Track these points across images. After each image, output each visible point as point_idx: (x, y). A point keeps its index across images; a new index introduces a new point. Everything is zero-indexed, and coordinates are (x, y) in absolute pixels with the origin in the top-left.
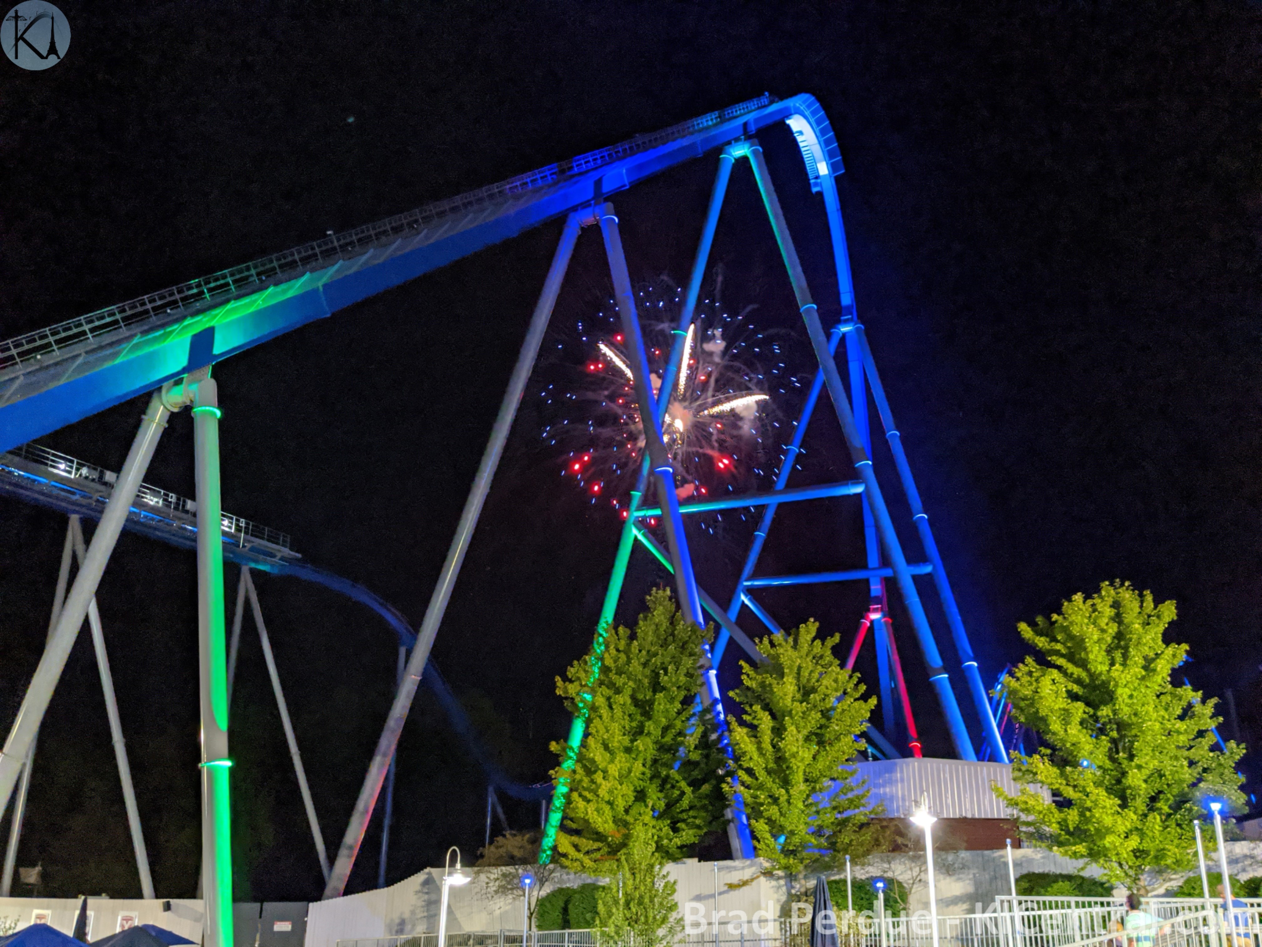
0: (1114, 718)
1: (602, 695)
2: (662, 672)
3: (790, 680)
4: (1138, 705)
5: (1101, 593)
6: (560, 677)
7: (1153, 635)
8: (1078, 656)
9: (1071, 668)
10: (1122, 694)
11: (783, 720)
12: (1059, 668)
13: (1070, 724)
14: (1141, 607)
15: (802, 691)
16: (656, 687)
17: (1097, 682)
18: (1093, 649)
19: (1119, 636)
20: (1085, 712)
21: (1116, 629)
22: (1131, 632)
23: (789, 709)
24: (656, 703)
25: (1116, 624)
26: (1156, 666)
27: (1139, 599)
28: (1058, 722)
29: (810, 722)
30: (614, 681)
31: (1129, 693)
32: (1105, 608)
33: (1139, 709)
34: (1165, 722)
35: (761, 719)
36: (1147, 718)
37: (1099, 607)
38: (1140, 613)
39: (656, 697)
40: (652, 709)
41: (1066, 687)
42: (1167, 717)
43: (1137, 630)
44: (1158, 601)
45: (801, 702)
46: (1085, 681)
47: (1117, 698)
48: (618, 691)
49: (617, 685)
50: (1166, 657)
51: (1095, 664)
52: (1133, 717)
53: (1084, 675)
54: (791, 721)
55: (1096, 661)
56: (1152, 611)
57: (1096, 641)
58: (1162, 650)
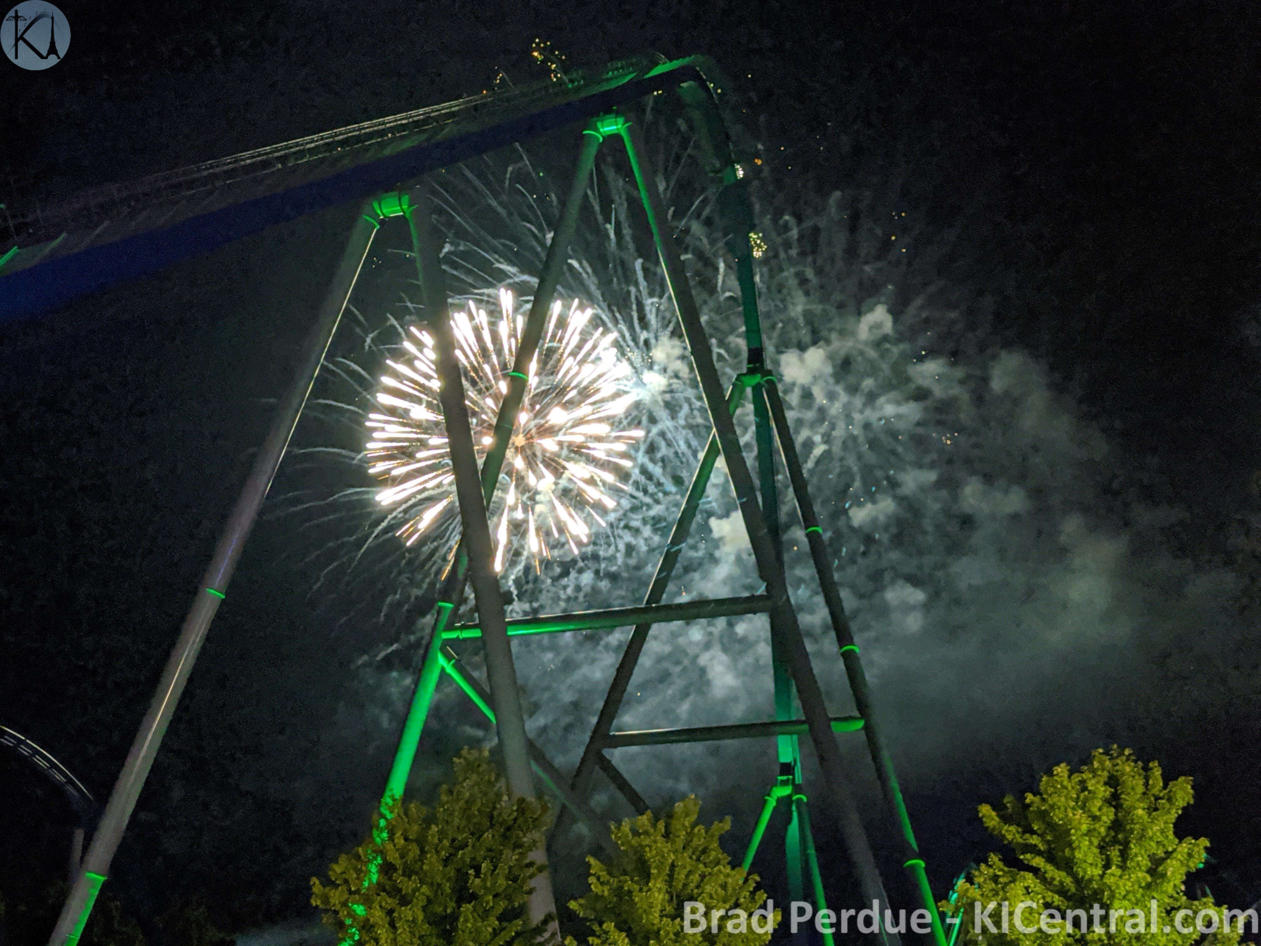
1: (381, 906)
2: (471, 872)
3: (658, 885)
5: (1093, 764)
6: (319, 878)
7: (1162, 826)
8: (1060, 854)
9: (1051, 871)
12: (1035, 871)
14: (1146, 785)
15: (675, 902)
16: (463, 894)
17: (1086, 890)
18: (1081, 845)
19: (1117, 825)
21: (1112, 817)
22: (1132, 820)
23: (655, 929)
24: (462, 919)
25: (1113, 810)
26: (1167, 870)
27: (1143, 773)
30: (400, 886)
32: (1099, 786)
37: (1091, 785)
38: (1144, 794)
39: (462, 909)
40: (454, 928)
43: (1140, 817)
44: (1168, 777)
45: (674, 918)
46: (1069, 890)
48: (405, 901)
49: (404, 892)
50: (1179, 856)
51: (1084, 865)
53: (1068, 881)
55: (1085, 862)
56: (1161, 791)
57: (1085, 832)
58: (1175, 847)
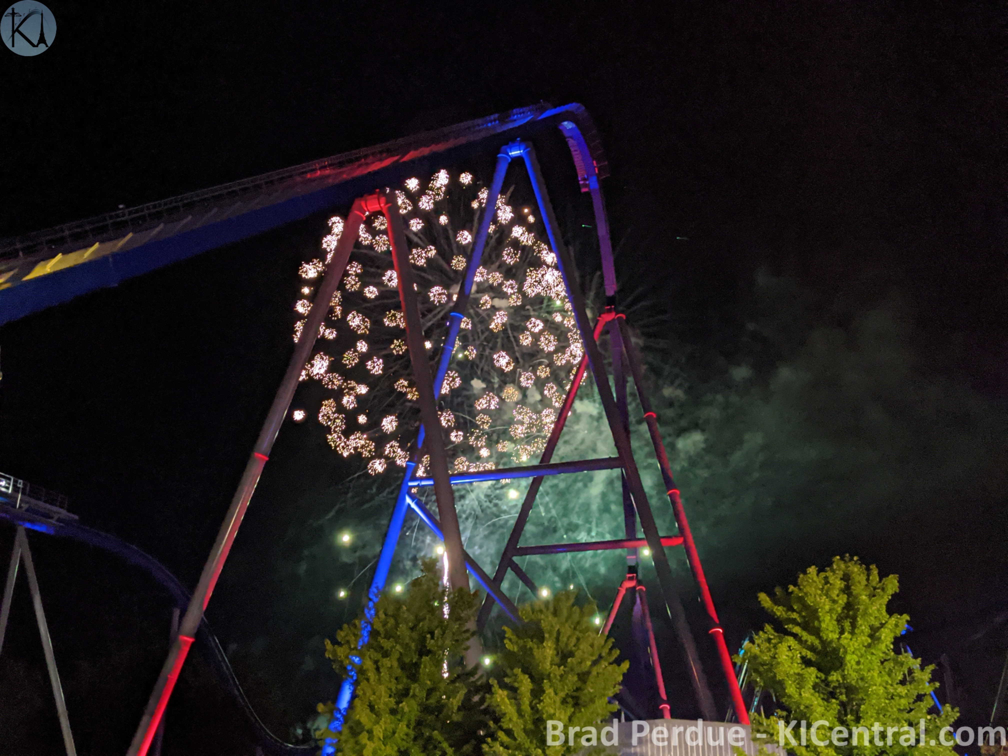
0: (843, 683)
1: (370, 658)
2: (429, 636)
3: (549, 645)
4: (864, 671)
5: (833, 566)
6: (330, 640)
7: (878, 606)
8: (811, 625)
9: (805, 636)
10: (851, 660)
11: (543, 682)
12: (795, 636)
13: (804, 688)
14: (868, 580)
15: (560, 655)
16: (423, 651)
17: (828, 649)
18: (825, 619)
19: (849, 606)
20: (817, 677)
21: (845, 600)
22: (859, 603)
23: (548, 672)
24: (422, 666)
25: (846, 596)
26: (881, 635)
27: (866, 572)
28: (793, 685)
29: (567, 685)
30: (383, 645)
31: (857, 660)
32: (836, 580)
33: (865, 674)
34: (889, 686)
35: (522, 681)
36: (872, 683)
37: (831, 580)
38: (866, 585)
39: (422, 660)
40: (417, 672)
41: (800, 653)
42: (890, 682)
43: (864, 601)
44: (882, 575)
45: (559, 667)
46: (817, 648)
47: (846, 665)
48: (386, 654)
49: (385, 649)
50: (890, 626)
51: (826, 632)
52: (860, 681)
53: (817, 642)
54: (549, 684)
55: (827, 629)
56: (877, 584)
57: (828, 610)
58: (886, 620)
